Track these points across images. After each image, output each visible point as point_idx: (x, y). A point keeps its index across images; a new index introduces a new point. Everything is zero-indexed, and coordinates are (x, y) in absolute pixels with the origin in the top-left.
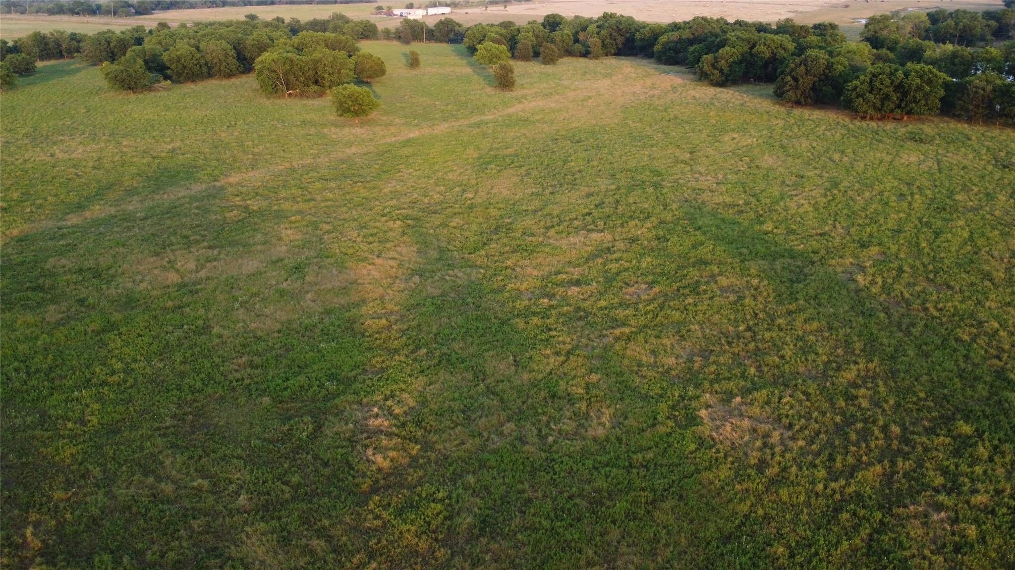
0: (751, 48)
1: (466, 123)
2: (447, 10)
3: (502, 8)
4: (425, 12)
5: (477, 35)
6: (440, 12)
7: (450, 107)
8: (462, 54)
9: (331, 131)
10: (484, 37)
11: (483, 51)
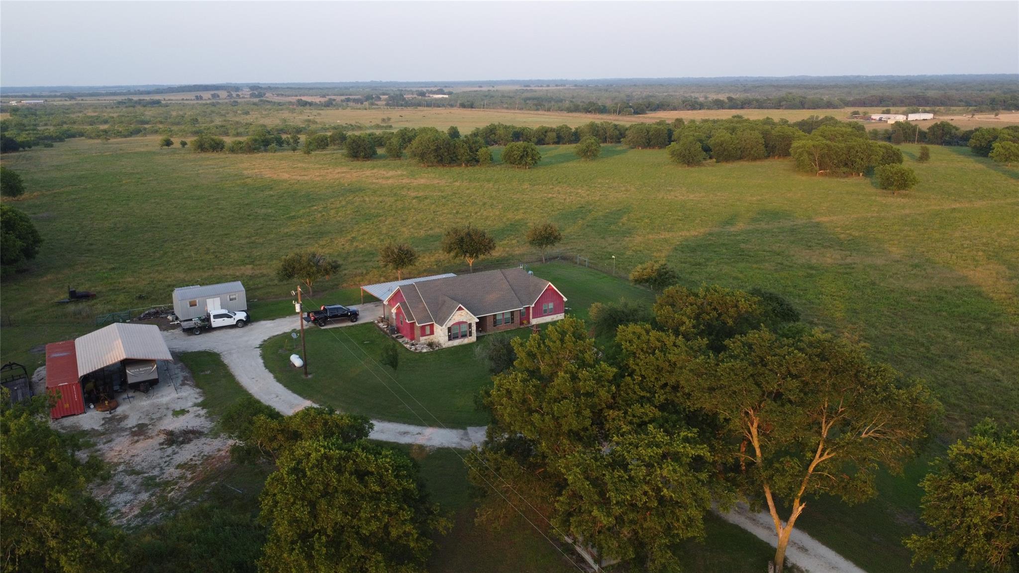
1: (1002, 202)
2: (929, 116)
3: (993, 116)
4: (905, 117)
5: (986, 136)
6: (922, 118)
7: (980, 190)
8: (964, 154)
9: (878, 199)
10: (995, 138)
11: (1001, 150)
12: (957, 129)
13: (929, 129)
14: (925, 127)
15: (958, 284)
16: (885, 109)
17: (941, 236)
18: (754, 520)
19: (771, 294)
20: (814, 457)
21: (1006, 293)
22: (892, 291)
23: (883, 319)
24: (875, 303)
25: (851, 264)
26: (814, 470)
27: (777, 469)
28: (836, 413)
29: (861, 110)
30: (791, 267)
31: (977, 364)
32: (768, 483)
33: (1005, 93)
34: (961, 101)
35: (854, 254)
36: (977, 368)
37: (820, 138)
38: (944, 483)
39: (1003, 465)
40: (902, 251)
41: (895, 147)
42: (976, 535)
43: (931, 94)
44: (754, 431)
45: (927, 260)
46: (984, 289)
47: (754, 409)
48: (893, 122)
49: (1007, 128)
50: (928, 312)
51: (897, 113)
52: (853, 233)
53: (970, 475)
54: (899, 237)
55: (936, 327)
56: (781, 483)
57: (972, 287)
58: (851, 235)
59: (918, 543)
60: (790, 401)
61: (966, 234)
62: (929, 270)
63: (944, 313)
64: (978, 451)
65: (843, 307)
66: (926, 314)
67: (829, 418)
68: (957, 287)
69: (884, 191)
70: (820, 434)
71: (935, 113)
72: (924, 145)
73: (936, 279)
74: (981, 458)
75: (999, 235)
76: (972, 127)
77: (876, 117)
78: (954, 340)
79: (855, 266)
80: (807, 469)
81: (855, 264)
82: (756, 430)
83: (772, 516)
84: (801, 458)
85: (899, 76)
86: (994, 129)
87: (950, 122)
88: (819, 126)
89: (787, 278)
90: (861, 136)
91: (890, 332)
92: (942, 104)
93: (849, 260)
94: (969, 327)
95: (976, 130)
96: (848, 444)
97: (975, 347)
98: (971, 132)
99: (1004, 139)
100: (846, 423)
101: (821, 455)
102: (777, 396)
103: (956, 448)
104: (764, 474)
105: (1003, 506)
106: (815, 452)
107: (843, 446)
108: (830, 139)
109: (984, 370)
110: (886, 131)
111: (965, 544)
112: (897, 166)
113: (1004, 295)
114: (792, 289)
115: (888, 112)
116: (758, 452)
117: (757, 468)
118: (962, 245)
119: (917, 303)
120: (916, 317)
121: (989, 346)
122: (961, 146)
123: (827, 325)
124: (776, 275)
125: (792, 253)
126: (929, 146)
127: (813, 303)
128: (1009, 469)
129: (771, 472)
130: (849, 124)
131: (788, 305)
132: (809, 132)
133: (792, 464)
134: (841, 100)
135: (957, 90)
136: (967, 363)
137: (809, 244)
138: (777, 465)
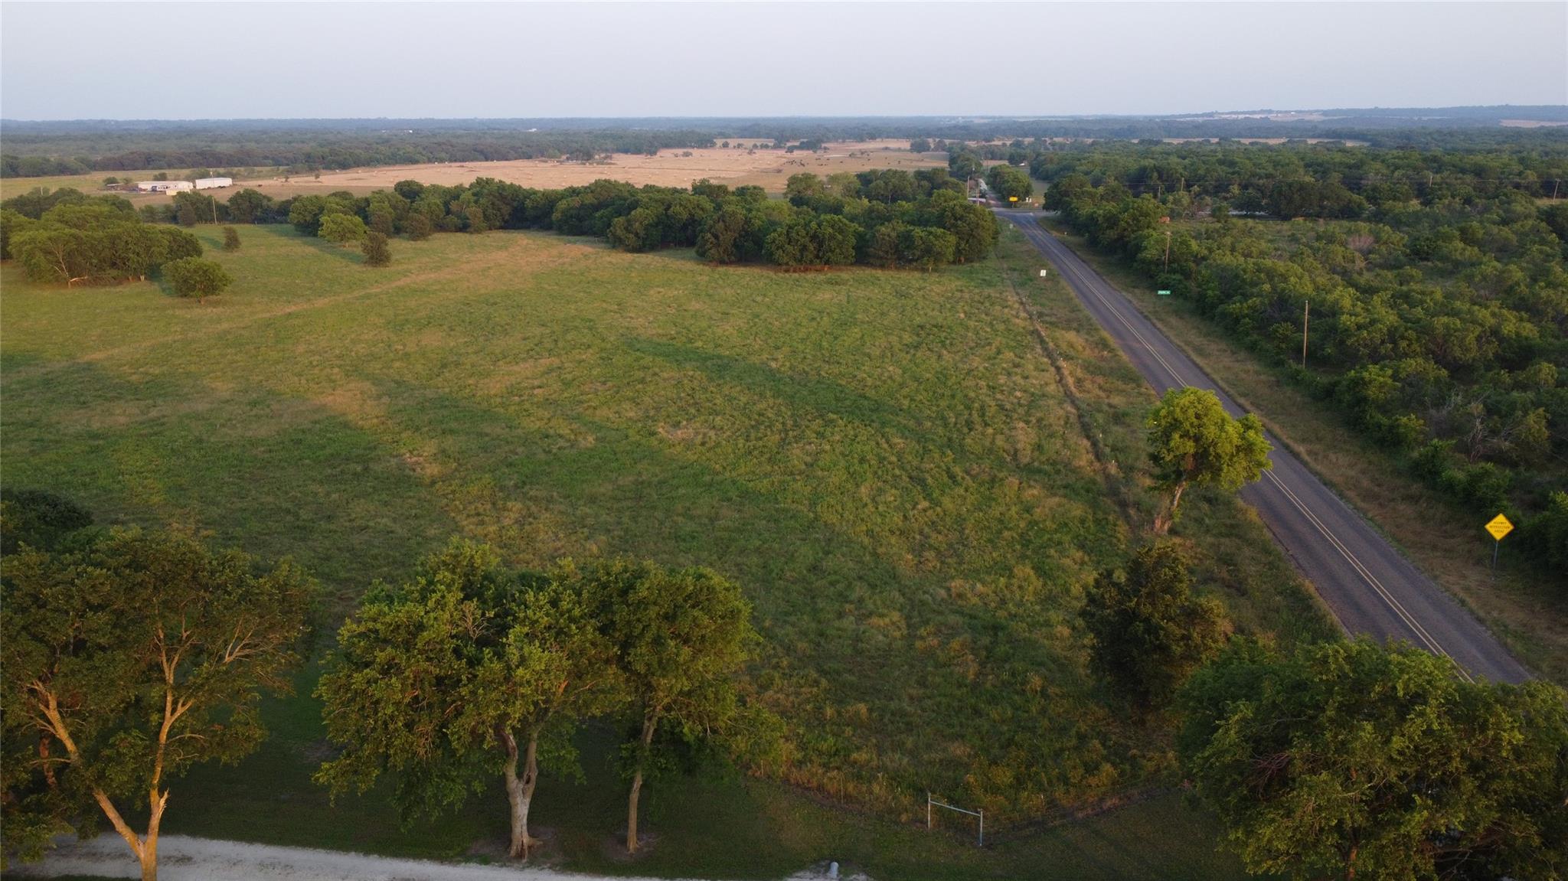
0: (667, 209)
1: (349, 296)
2: (227, 182)
3: (312, 178)
4: (191, 185)
5: (310, 208)
6: (216, 185)
7: (318, 284)
8: (287, 234)
9: (178, 312)
10: (321, 209)
11: (331, 225)
12: (269, 199)
13: (230, 200)
14: (223, 199)
15: (317, 417)
16: (157, 172)
17: (281, 354)
18: (94, 855)
19: (31, 493)
20: (163, 718)
21: (377, 417)
22: (229, 446)
23: (225, 489)
24: (208, 469)
25: (159, 418)
26: (168, 737)
27: (110, 759)
28: (180, 641)
29: (119, 175)
30: (57, 442)
31: (362, 518)
32: (98, 785)
33: (321, 146)
34: (266, 158)
35: (160, 401)
36: (363, 523)
37: (58, 225)
38: (343, 681)
39: (402, 631)
40: (231, 385)
41: (186, 231)
42: (396, 730)
43: (222, 148)
44: (53, 714)
45: (269, 392)
46: (350, 418)
47: (43, 680)
48: (174, 193)
49: (335, 194)
50: (286, 465)
51: (177, 179)
52: (151, 371)
53: (369, 658)
54: (221, 366)
55: (301, 483)
56: (119, 776)
57: (334, 417)
58: (147, 374)
59: (332, 772)
60: (103, 649)
61: (312, 347)
62: (275, 406)
63: (307, 461)
64: (371, 625)
65: (160, 486)
66: (283, 468)
67: (170, 652)
68: (316, 422)
69: (185, 300)
70: (163, 680)
71: (233, 176)
72: (228, 226)
73: (285, 415)
74: (377, 631)
75: (353, 341)
76: (288, 196)
77: (146, 185)
78: (328, 494)
79: (166, 419)
80: (158, 739)
81: (164, 416)
82: (56, 713)
83: (119, 833)
84: (143, 727)
85: (168, 122)
86: (316, 197)
87: (258, 190)
88: (53, 205)
89: (56, 462)
90: (128, 218)
91: (240, 505)
92: (241, 163)
93: (154, 413)
94: (342, 472)
95: (295, 199)
96: (207, 678)
97: (356, 496)
98: (288, 202)
99: (331, 211)
100: (198, 651)
101: (174, 711)
102: (79, 646)
103: (347, 630)
104: (89, 774)
105: (415, 681)
106: (163, 710)
107: (202, 685)
108: (76, 226)
109: (371, 524)
110: (167, 208)
111: (387, 746)
112: (195, 261)
113: (375, 421)
114: (68, 478)
115: (163, 178)
116: (70, 745)
117: (75, 770)
118: (311, 363)
119: (267, 455)
120: (272, 475)
121: (371, 490)
122: (281, 223)
123: (141, 519)
124: (35, 461)
125: (55, 419)
126: (235, 226)
127: (110, 491)
128: (409, 633)
129: (100, 765)
130: (105, 199)
131: (66, 503)
132: (38, 217)
133: (129, 741)
134: (82, 161)
135: (257, 142)
136: (350, 521)
137: (82, 399)
138: (107, 752)
